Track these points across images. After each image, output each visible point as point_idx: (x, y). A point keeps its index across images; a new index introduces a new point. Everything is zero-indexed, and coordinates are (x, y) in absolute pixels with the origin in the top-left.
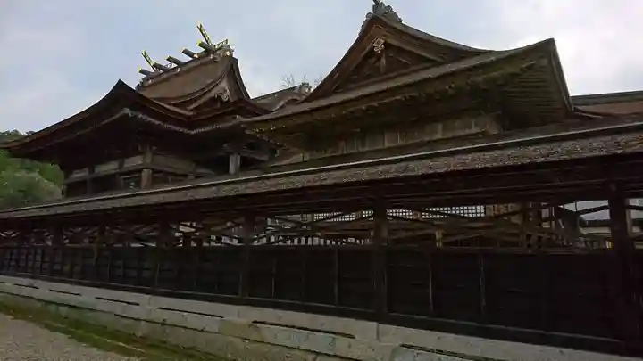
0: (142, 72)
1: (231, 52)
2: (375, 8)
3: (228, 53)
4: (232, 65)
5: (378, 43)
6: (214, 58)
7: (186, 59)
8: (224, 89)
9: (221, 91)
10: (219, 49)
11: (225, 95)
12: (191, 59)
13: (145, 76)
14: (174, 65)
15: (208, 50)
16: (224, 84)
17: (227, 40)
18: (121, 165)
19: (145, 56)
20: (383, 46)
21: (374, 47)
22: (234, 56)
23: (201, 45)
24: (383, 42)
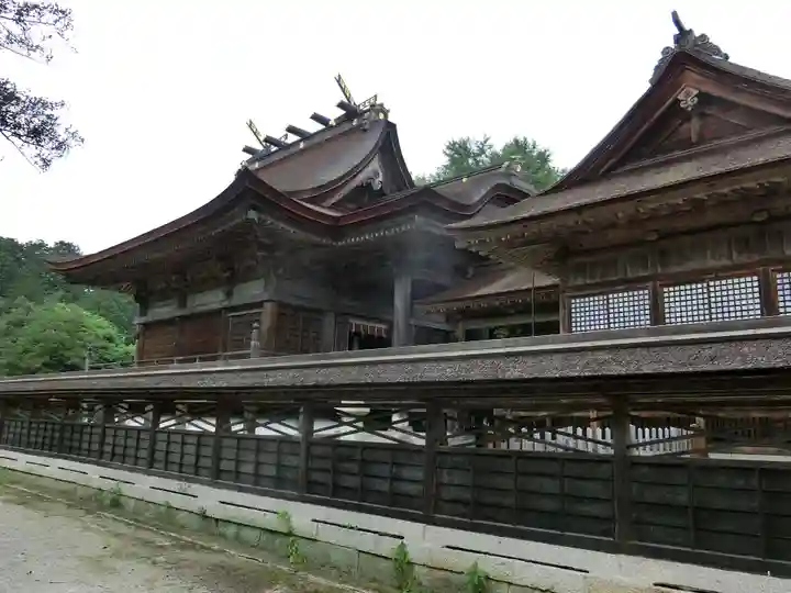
0: (247, 150)
1: (386, 113)
2: (677, 39)
3: (381, 116)
4: (388, 134)
5: (688, 95)
6: (360, 125)
8: (375, 173)
9: (372, 175)
10: (366, 110)
11: (377, 181)
12: (321, 127)
13: (250, 156)
14: (295, 138)
15: (350, 111)
16: (375, 165)
17: (376, 96)
18: (229, 295)
19: (250, 126)
20: (696, 99)
21: (680, 101)
22: (390, 119)
23: (341, 105)
24: (696, 92)
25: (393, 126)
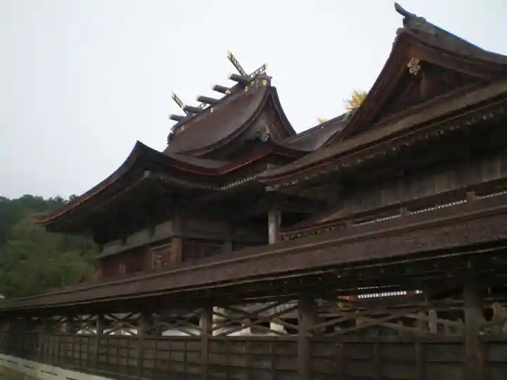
0: (174, 118)
1: (269, 80)
2: (405, 22)
3: (265, 83)
4: (270, 96)
5: (413, 64)
7: (219, 96)
8: (263, 127)
10: (254, 80)
11: (264, 135)
12: (223, 95)
13: (176, 122)
14: (207, 105)
15: (242, 81)
17: (264, 66)
18: (152, 233)
19: (175, 99)
20: (419, 67)
21: (409, 69)
22: (272, 85)
23: (233, 78)
24: (417, 61)
25: (274, 89)
